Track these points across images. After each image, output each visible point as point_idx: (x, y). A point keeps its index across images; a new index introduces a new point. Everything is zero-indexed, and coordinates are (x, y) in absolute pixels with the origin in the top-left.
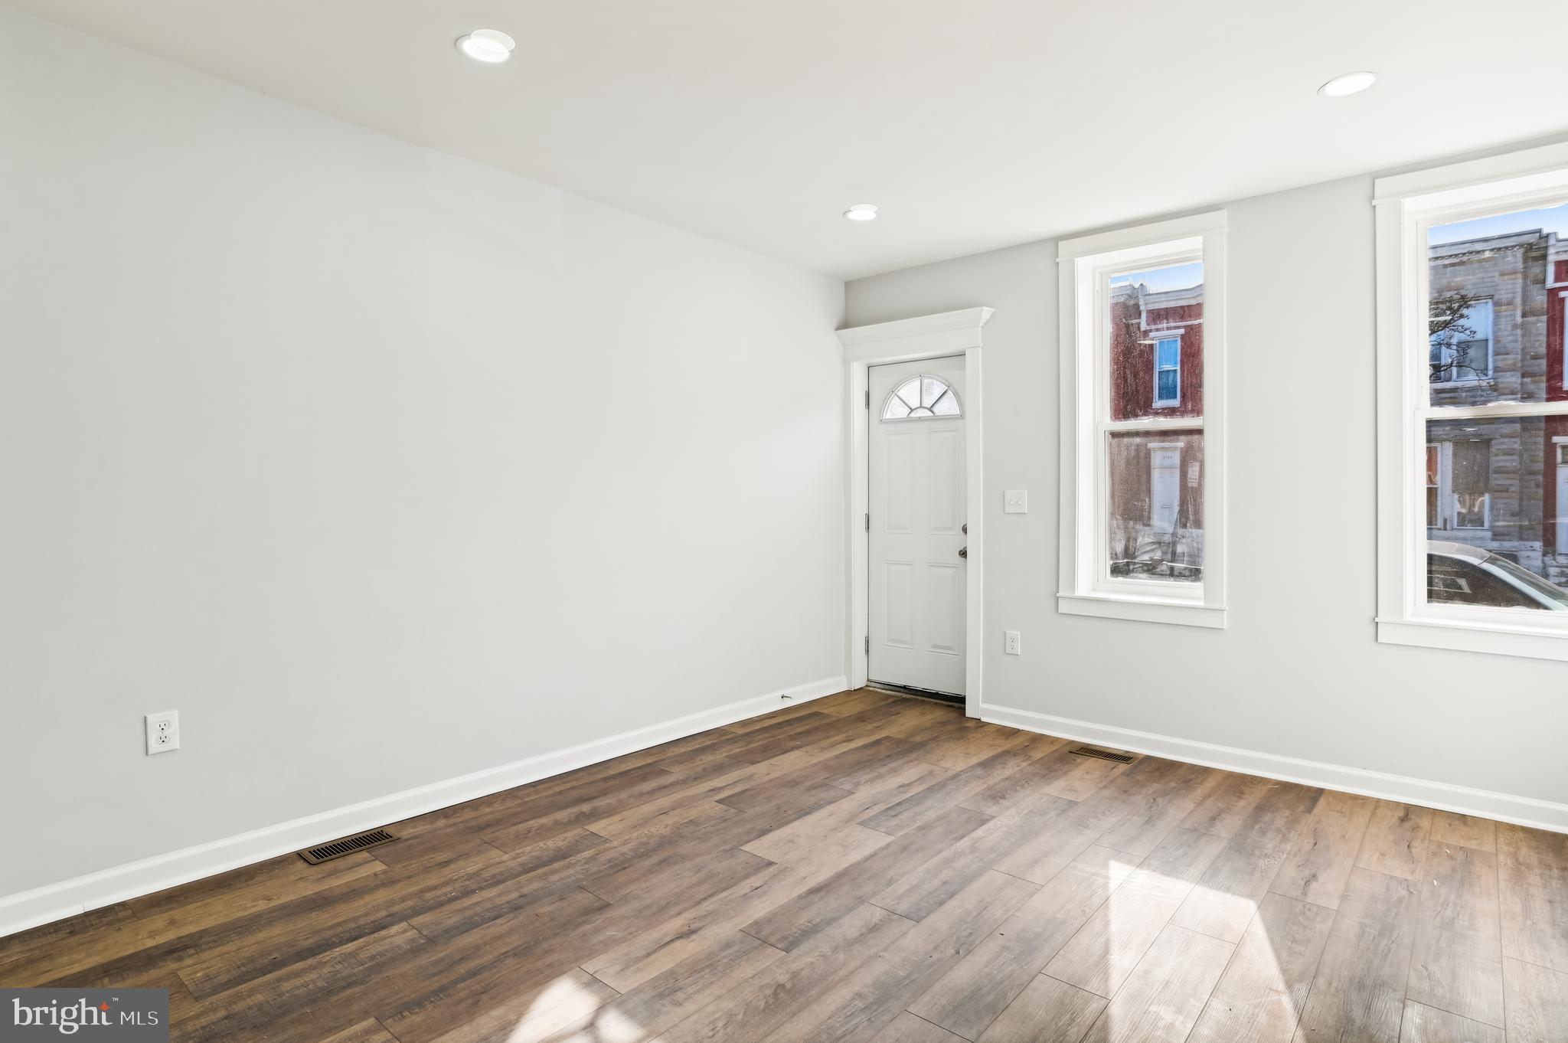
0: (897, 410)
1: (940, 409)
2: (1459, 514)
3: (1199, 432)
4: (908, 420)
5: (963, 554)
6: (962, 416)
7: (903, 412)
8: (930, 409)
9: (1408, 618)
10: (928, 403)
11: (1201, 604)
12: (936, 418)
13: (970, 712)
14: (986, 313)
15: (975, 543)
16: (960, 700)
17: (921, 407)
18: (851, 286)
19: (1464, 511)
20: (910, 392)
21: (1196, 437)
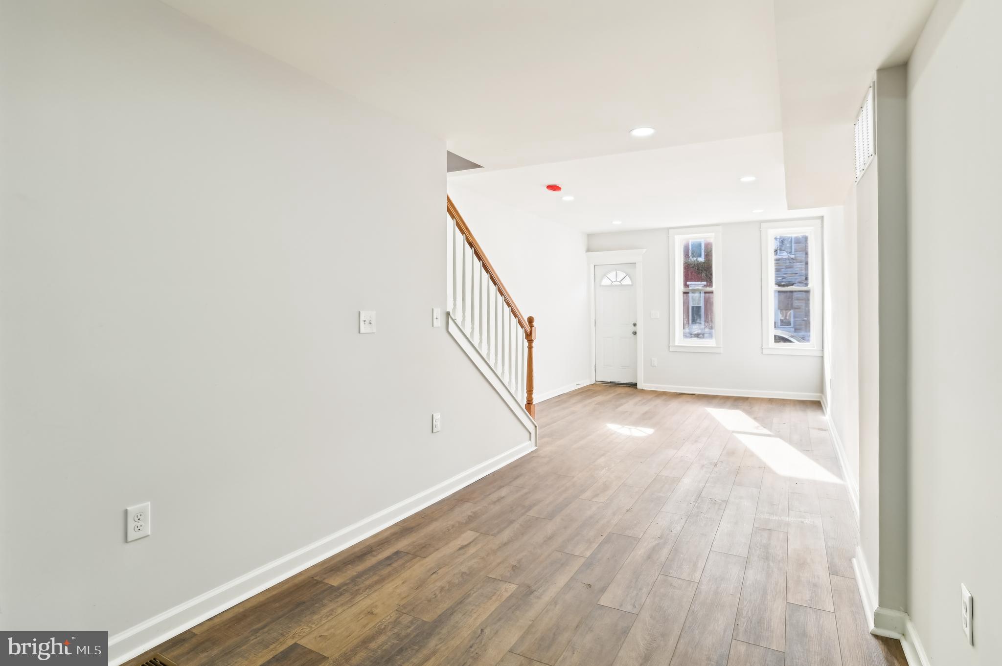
0: (605, 282)
1: (624, 283)
2: (781, 320)
3: (712, 292)
4: (611, 286)
5: (635, 333)
6: (632, 285)
7: (608, 283)
8: (620, 282)
9: (770, 346)
10: (619, 280)
11: (715, 346)
12: (622, 285)
13: (639, 387)
14: (644, 250)
15: (640, 329)
16: (636, 384)
17: (616, 281)
18: (590, 236)
19: (782, 318)
20: (612, 275)
21: (710, 294)
